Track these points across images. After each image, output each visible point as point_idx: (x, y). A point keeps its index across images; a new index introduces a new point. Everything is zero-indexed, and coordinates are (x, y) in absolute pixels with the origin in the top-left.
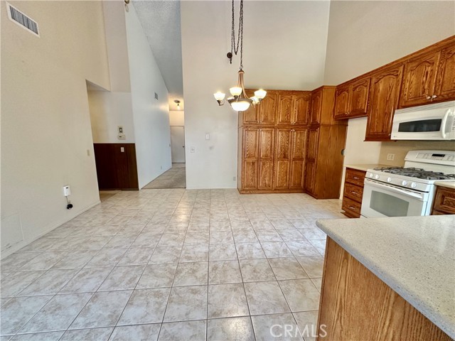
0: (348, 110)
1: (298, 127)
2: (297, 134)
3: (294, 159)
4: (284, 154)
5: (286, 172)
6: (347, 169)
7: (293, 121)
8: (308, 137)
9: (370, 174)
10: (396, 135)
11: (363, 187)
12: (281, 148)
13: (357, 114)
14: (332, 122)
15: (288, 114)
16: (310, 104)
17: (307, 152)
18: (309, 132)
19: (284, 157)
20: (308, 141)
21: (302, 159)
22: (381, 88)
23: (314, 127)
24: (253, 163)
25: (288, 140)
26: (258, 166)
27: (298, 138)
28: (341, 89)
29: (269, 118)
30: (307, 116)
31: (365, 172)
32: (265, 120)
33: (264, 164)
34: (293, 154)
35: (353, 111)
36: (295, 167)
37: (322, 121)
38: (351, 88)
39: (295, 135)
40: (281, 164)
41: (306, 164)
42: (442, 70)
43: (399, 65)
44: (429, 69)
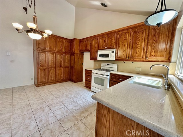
0: (84, 49)
1: (66, 53)
2: (66, 56)
3: (65, 67)
4: (61, 65)
5: (62, 73)
6: (86, 70)
7: (64, 50)
8: (70, 58)
9: (93, 71)
10: (99, 58)
11: (91, 76)
12: (59, 62)
13: (87, 50)
14: (79, 53)
15: (61, 47)
16: (70, 44)
17: (70, 64)
18: (70, 56)
19: (61, 66)
20: (70, 60)
21: (68, 67)
22: (93, 43)
23: (72, 54)
24: (44, 70)
25: (62, 59)
26: (48, 71)
27: (66, 58)
28: (81, 41)
29: (52, 48)
30: (69, 49)
31: (92, 71)
32: (50, 48)
33: (50, 70)
34: (65, 65)
35: (86, 49)
36: (66, 70)
37: (75, 52)
38: (84, 41)
39: (65, 57)
40: (59, 69)
41: (70, 69)
42: (108, 40)
43: (98, 36)
44: (105, 39)
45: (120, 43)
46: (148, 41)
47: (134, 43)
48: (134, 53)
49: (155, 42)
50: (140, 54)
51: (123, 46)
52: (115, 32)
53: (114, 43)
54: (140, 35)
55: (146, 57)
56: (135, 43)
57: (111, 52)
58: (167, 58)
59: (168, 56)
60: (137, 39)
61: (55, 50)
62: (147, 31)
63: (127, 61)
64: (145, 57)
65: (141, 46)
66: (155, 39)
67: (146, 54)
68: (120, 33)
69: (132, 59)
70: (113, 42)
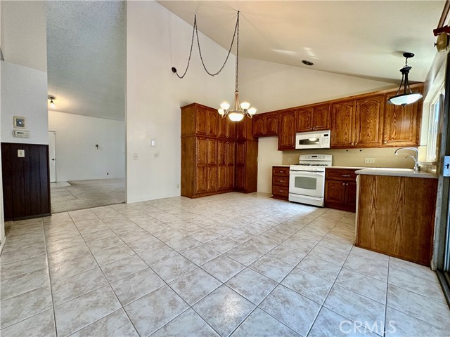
0: (264, 131)
1: (231, 140)
2: (230, 145)
3: (229, 165)
4: (223, 161)
5: (224, 176)
6: (273, 167)
7: (227, 135)
8: (236, 148)
9: (292, 167)
10: (298, 146)
12: (221, 156)
13: (270, 134)
17: (235, 160)
18: (236, 144)
19: (223, 164)
20: (236, 151)
21: (232, 165)
22: (285, 120)
23: (241, 141)
24: (203, 168)
25: (225, 150)
26: (207, 171)
27: (230, 148)
29: (214, 131)
31: (289, 167)
32: (211, 132)
33: (211, 170)
35: (267, 132)
36: (229, 171)
37: (247, 137)
38: (265, 118)
40: (221, 169)
42: (315, 117)
43: (295, 110)
44: (309, 115)
45: (339, 121)
46: (385, 118)
47: (363, 121)
48: (363, 136)
49: (395, 120)
50: (375, 137)
51: (344, 126)
52: (328, 104)
53: (327, 121)
54: (371, 110)
55: (383, 141)
56: (365, 121)
57: (323, 135)
58: (414, 141)
59: (415, 138)
60: (367, 115)
61: (215, 136)
62: (382, 103)
63: (352, 147)
64: (381, 141)
65: (375, 125)
66: (395, 115)
67: (383, 136)
68: (338, 106)
69: (361, 145)
70: (325, 120)
